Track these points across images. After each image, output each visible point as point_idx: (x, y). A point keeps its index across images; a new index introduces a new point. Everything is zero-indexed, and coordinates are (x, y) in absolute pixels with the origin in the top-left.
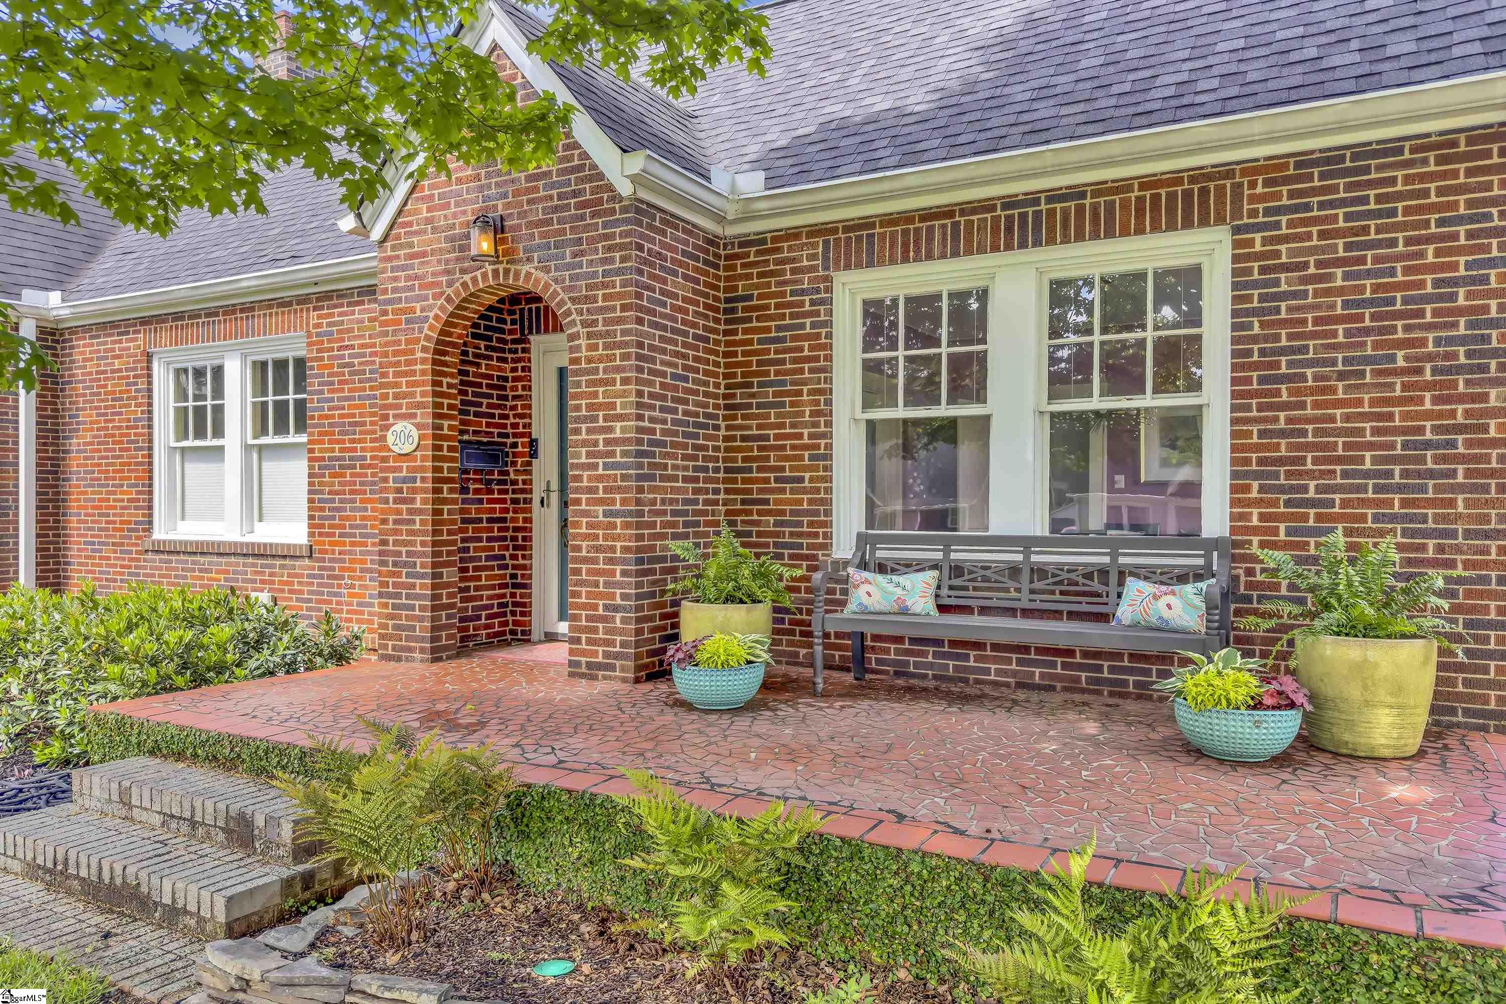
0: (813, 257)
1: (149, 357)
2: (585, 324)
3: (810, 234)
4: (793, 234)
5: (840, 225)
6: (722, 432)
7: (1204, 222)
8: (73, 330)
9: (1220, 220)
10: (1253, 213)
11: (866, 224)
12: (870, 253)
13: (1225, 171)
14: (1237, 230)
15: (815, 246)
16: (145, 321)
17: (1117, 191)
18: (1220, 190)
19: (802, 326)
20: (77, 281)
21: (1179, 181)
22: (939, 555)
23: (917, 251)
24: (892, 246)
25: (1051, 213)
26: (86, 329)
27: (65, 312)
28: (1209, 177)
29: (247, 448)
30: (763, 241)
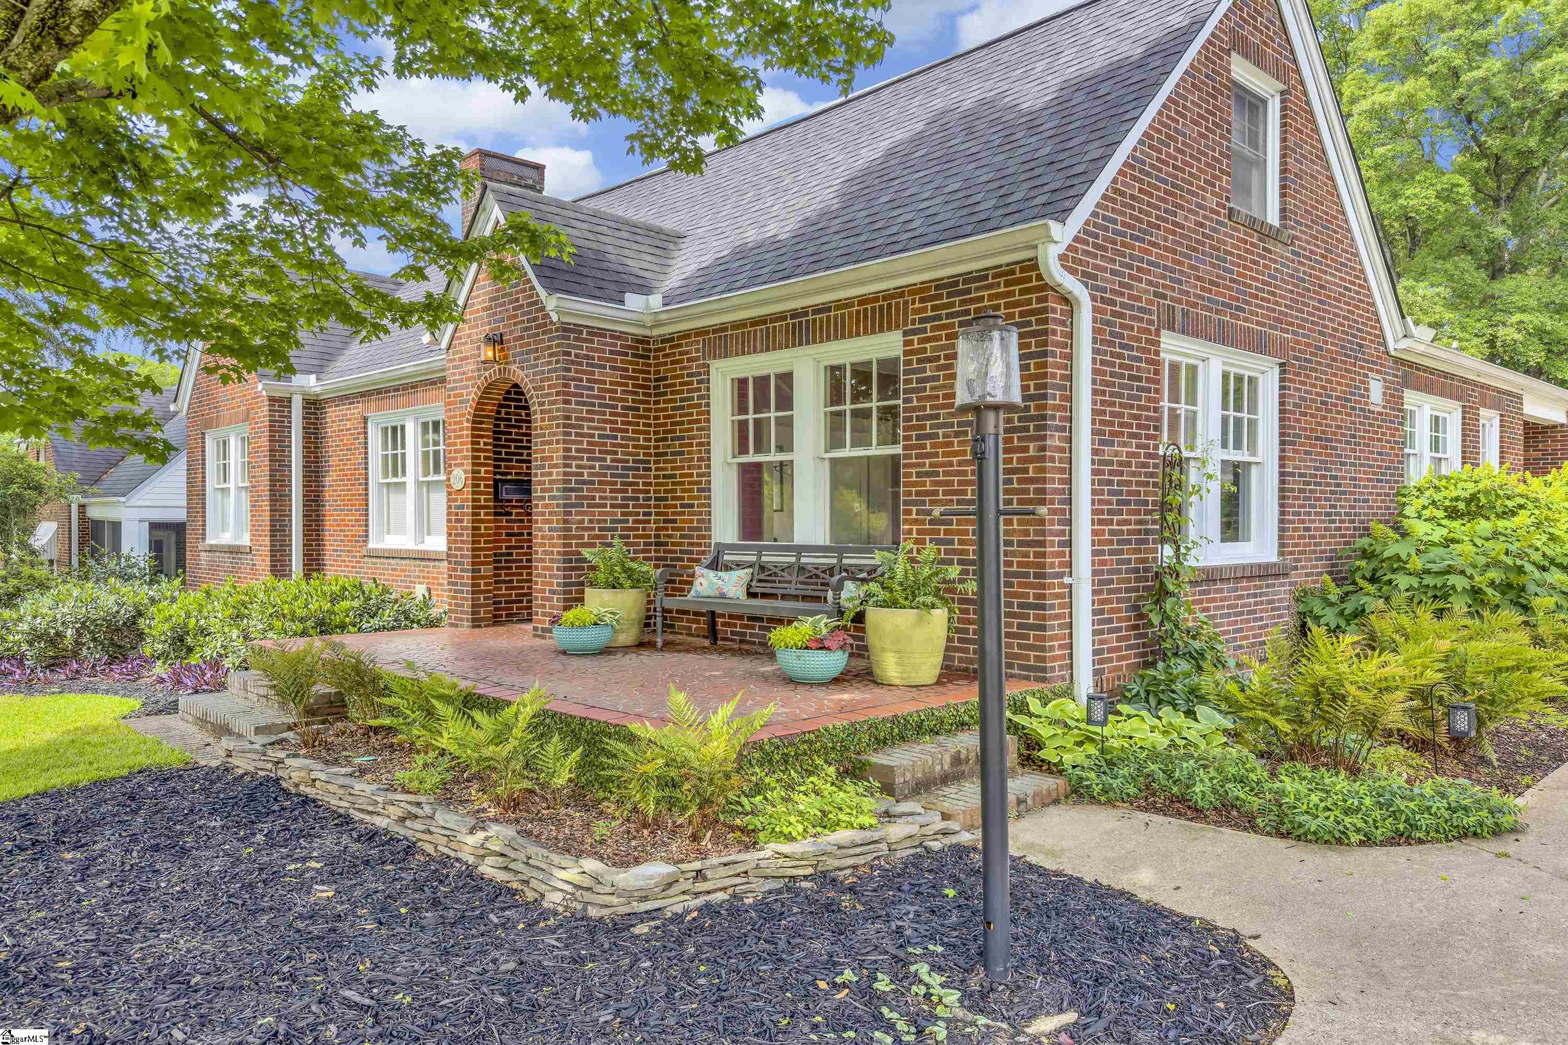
0: (697, 351)
1: (365, 420)
3: (697, 335)
4: (686, 335)
5: (711, 329)
6: (653, 473)
7: (890, 329)
8: (326, 401)
9: (897, 327)
10: (913, 323)
11: (723, 328)
12: (726, 348)
13: (899, 292)
14: (905, 334)
15: (698, 342)
16: (362, 395)
17: (847, 306)
18: (898, 304)
19: (692, 398)
20: (332, 364)
21: (876, 300)
22: (754, 558)
23: (749, 347)
24: (736, 343)
25: (814, 320)
26: (333, 400)
27: (318, 390)
28: (892, 297)
29: (419, 484)
30: (672, 339)
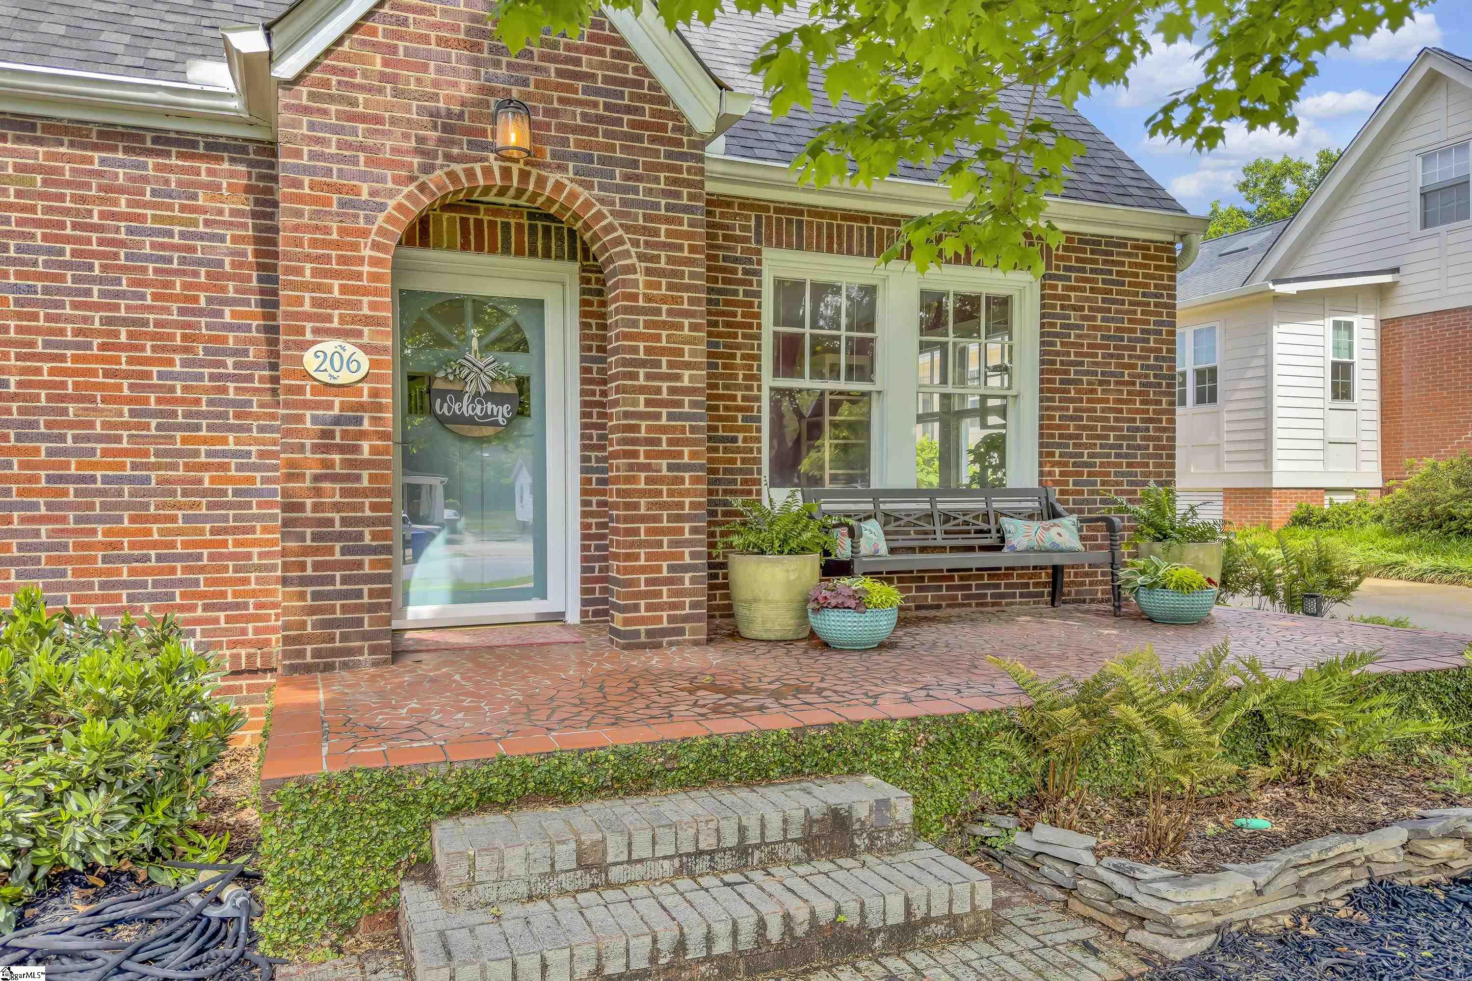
0: (746, 228)
2: (641, 257)
4: (725, 201)
5: (772, 205)
10: (1057, 267)
11: (795, 210)
12: (800, 236)
14: (1045, 277)
15: (747, 218)
19: (735, 293)
23: (840, 245)
24: (819, 236)
